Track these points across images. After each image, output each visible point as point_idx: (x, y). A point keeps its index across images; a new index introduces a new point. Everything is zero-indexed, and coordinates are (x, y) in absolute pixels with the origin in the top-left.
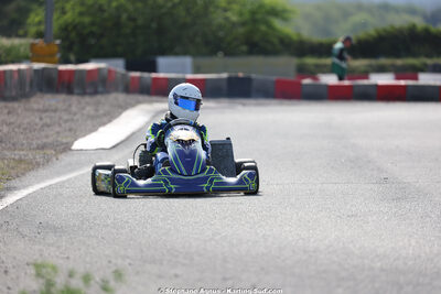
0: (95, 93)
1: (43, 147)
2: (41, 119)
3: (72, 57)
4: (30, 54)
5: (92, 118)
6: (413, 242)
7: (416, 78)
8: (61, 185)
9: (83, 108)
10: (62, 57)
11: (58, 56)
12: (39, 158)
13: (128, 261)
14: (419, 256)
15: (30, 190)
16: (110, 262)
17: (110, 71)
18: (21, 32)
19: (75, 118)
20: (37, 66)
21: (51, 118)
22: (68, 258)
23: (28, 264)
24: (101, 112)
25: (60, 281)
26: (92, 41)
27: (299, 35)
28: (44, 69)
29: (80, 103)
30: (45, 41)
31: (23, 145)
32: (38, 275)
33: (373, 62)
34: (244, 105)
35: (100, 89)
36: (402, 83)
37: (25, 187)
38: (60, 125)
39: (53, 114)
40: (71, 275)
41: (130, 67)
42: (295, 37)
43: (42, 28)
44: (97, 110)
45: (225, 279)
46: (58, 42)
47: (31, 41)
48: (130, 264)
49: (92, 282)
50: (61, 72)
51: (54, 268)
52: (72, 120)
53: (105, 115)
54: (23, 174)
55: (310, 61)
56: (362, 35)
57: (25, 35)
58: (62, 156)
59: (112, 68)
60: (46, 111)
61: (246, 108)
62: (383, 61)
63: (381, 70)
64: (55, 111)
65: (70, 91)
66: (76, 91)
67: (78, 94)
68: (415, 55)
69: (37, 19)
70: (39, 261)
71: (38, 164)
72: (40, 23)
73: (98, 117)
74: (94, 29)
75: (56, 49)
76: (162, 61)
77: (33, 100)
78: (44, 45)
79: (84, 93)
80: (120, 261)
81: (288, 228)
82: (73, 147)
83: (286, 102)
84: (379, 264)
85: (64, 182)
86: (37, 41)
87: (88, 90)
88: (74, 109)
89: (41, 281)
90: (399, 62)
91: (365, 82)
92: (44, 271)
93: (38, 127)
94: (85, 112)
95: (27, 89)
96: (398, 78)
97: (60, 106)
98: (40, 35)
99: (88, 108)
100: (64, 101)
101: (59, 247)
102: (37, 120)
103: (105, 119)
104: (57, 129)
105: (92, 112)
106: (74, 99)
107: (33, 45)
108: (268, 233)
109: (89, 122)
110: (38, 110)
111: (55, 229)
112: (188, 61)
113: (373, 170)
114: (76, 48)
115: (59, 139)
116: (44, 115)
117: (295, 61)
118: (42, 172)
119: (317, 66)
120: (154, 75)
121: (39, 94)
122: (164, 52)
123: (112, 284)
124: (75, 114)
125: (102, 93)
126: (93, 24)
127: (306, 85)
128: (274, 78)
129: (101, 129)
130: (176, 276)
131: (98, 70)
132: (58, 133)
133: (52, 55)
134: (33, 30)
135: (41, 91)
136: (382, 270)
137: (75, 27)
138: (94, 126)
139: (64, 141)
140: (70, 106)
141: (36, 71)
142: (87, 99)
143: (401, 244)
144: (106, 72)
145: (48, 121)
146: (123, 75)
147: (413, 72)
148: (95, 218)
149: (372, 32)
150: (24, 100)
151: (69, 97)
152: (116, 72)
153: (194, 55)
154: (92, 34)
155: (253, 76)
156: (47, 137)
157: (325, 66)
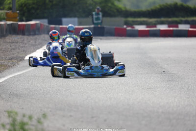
0: (35, 34)
1: (11, 59)
2: (11, 46)
3: (24, 19)
4: (6, 17)
5: (33, 45)
6: (176, 100)
7: (177, 27)
8: (20, 76)
9: (30, 41)
10: (20, 18)
11: (18, 18)
12: (10, 64)
13: (50, 109)
14: (179, 106)
15: (6, 78)
16: (41, 110)
17: (41, 25)
18: (2, 7)
19: (26, 46)
20: (9, 22)
21: (15, 46)
22: (23, 108)
23: (5, 111)
24: (37, 43)
25: (19, 119)
26: (34, 12)
27: (125, 8)
28: (12, 24)
29: (28, 39)
30: (12, 11)
31: (2, 58)
32: (9, 116)
33: (159, 20)
34: (101, 39)
35: (37, 33)
36: (171, 29)
37: (4, 77)
38: (19, 49)
39: (16, 44)
40: (24, 116)
41: (50, 23)
42: (123, 9)
43: (11, 5)
44: (35, 42)
45: (92, 117)
46: (18, 12)
47: (6, 11)
48: (50, 111)
49: (33, 119)
50: (19, 25)
51: (16, 113)
52: (24, 47)
53: (39, 44)
54: (3, 71)
55: (130, 19)
56: (153, 7)
57: (3, 9)
58: (20, 63)
59: (42, 23)
60: (13, 43)
61: (102, 41)
62: (163, 19)
63: (162, 23)
64: (17, 43)
65: (24, 34)
66: (26, 34)
67: (27, 35)
68: (177, 17)
69: (8, 2)
70: (10, 110)
71: (9, 67)
72: (10, 3)
73: (36, 45)
74: (34, 6)
75: (17, 15)
76: (64, 20)
77: (7, 38)
78: (12, 13)
79: (29, 35)
80: (45, 110)
81: (120, 94)
82: (25, 59)
83: (120, 38)
84: (161, 110)
85: (21, 74)
86: (9, 11)
87: (32, 33)
88: (25, 42)
89: (11, 119)
90: (170, 20)
91: (155, 29)
92: (12, 114)
93: (9, 50)
94: (30, 43)
95: (5, 33)
96: (169, 27)
97: (19, 40)
98: (10, 9)
99: (31, 41)
100: (21, 38)
101: (18, 104)
102: (9, 47)
103: (39, 46)
104: (18, 51)
105: (34, 43)
106: (25, 37)
107: (7, 13)
108: (112, 96)
109: (32, 48)
110: (10, 42)
111: (17, 96)
112: (76, 19)
113: (158, 68)
114: (26, 14)
115: (19, 55)
116: (12, 45)
117: (123, 19)
118: (11, 70)
119: (133, 21)
120: (61, 26)
121: (10, 35)
122: (65, 16)
123: (42, 120)
124: (26, 44)
125: (38, 34)
126: (34, 4)
127: (129, 30)
128: (114, 27)
129: (38, 51)
130: (71, 116)
131: (36, 24)
132: (18, 52)
133: (16, 18)
134: (7, 7)
135: (11, 34)
136: (162, 112)
137: (25, 5)
138: (34, 49)
139: (21, 56)
140: (24, 40)
141: (8, 25)
142: (31, 37)
143: (170, 101)
144: (39, 25)
145: (14, 47)
146: (47, 26)
147: (176, 24)
148: (35, 91)
149: (158, 6)
150: (3, 38)
151: (23, 36)
152: (44, 25)
153: (78, 17)
154: (33, 8)
155: (105, 26)
156: (13, 54)
157: (137, 21)
